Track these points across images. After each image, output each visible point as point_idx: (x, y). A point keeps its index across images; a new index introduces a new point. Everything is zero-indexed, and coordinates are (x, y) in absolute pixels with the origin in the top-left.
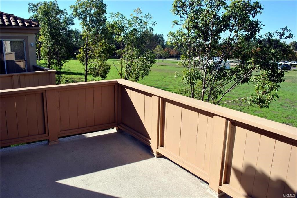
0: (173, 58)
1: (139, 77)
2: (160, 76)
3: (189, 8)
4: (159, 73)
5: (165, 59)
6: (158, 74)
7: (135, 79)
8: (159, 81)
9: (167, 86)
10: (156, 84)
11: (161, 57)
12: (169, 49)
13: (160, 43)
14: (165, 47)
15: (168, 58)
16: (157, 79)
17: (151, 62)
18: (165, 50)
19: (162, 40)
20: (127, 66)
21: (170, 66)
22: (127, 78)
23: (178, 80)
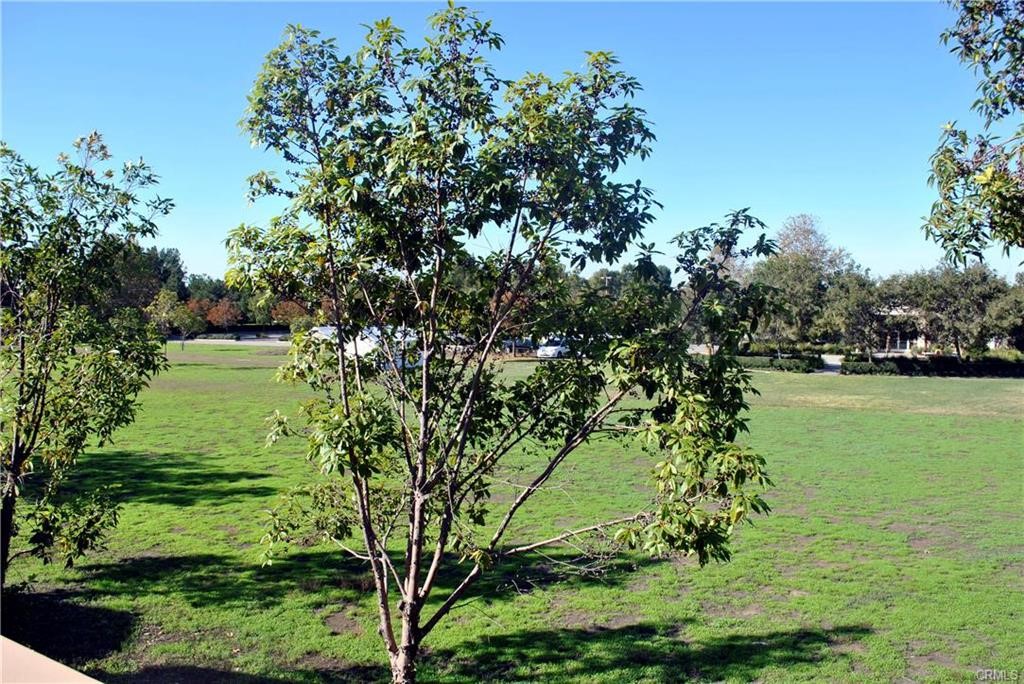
0: (221, 335)
1: (83, 436)
2: (175, 407)
3: (325, 121)
4: (172, 395)
5: (192, 338)
6: (169, 401)
7: (67, 445)
8: (172, 430)
9: (210, 448)
10: (163, 442)
11: (175, 333)
12: (206, 301)
13: (169, 281)
14: (189, 296)
15: (202, 333)
16: (165, 421)
17: (141, 366)
18: (190, 305)
19: (174, 270)
20: (22, 387)
21: (215, 366)
22: (24, 445)
23: (249, 417)
